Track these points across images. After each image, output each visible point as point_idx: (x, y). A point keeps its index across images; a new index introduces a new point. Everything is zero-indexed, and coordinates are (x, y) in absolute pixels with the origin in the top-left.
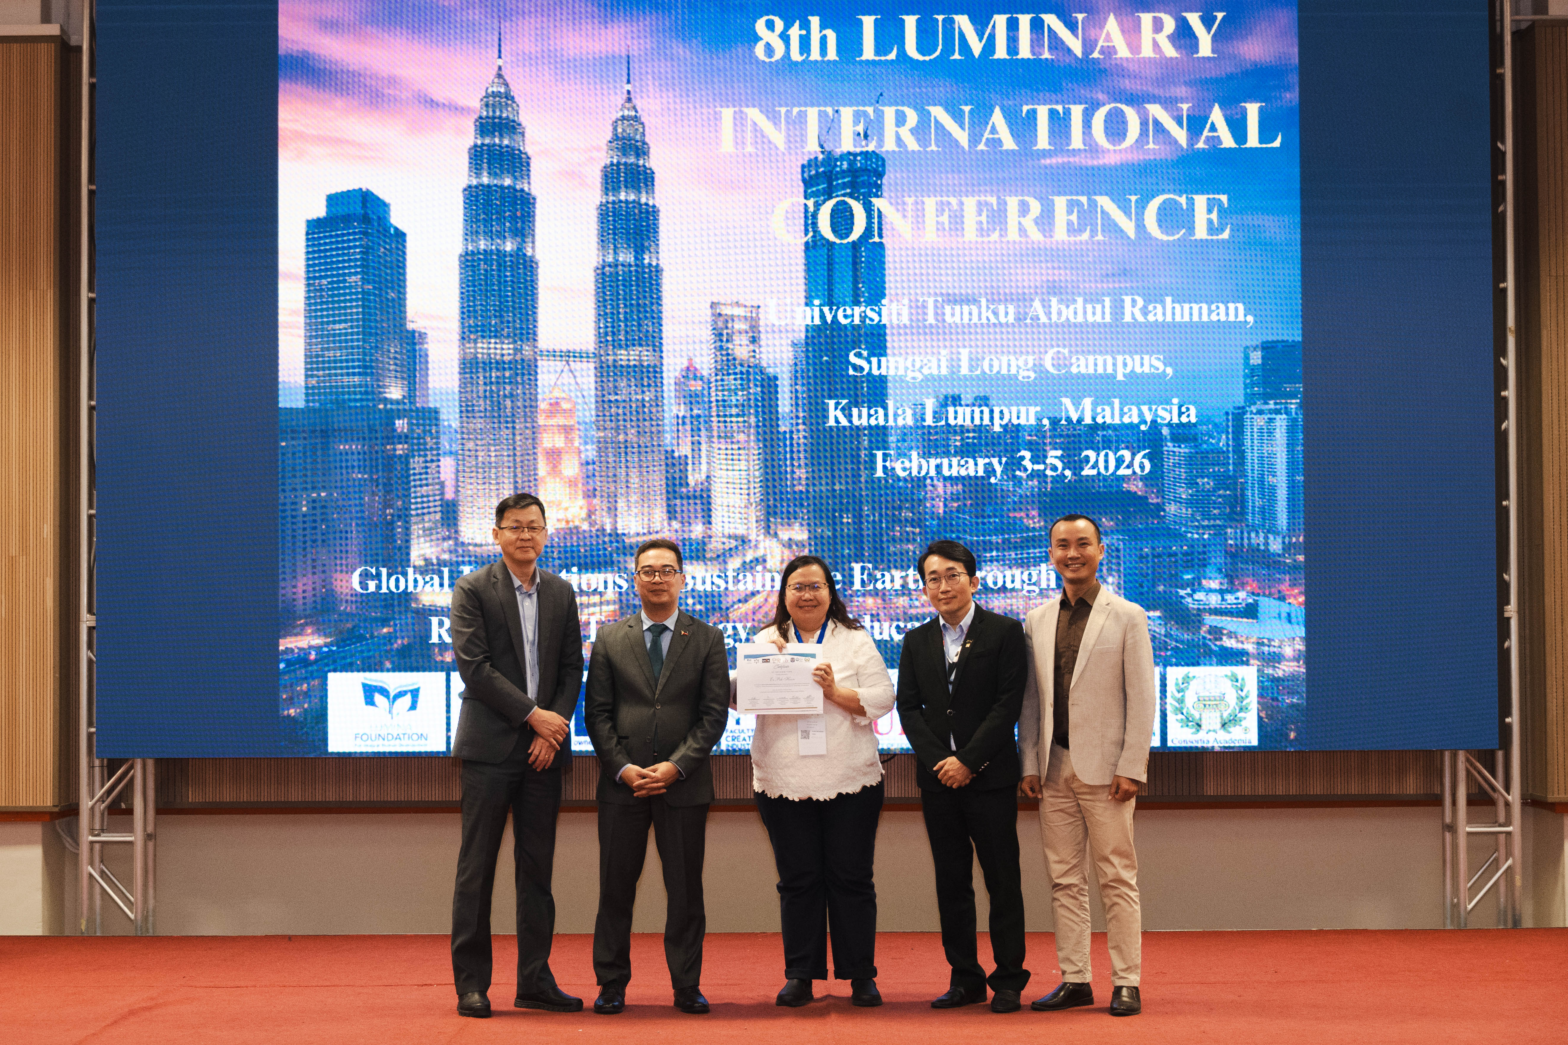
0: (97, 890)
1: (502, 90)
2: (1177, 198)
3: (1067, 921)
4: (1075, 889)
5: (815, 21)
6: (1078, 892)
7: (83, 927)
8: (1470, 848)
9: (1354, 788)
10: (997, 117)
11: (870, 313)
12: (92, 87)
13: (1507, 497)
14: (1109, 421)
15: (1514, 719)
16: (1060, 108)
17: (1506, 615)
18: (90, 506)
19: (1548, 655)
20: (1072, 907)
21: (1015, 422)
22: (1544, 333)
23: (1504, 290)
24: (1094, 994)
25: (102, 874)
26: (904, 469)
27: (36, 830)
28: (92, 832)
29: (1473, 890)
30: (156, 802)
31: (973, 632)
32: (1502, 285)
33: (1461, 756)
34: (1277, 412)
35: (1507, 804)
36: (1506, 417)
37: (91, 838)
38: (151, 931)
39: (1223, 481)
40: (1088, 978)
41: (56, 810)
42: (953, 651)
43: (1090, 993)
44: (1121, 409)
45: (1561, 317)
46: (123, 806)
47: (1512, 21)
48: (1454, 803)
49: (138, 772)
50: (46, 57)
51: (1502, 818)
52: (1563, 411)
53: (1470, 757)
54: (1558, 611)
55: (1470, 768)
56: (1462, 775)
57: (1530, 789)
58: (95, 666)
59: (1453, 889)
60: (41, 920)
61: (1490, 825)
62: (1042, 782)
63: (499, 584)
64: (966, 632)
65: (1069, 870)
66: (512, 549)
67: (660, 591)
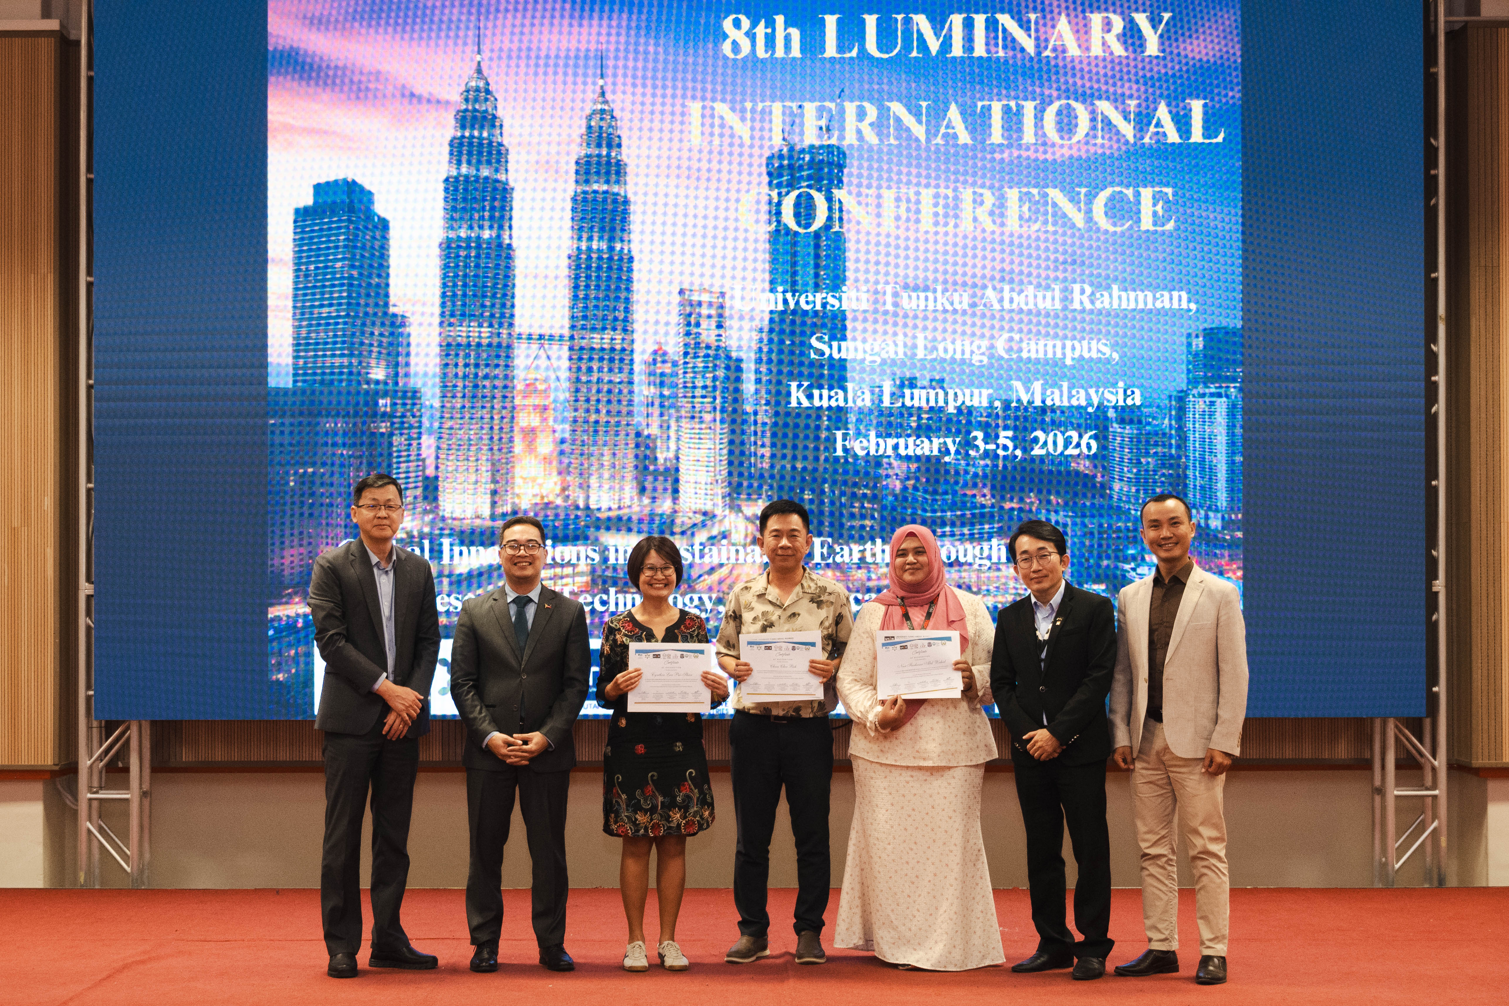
0: (95, 844)
1: (481, 84)
2: (1125, 191)
3: (1154, 890)
4: (1164, 860)
5: (780, 19)
6: (1166, 862)
7: (82, 880)
8: (1398, 810)
9: (1289, 753)
10: (954, 113)
11: (831, 300)
12: (90, 79)
13: (1436, 477)
14: (1058, 403)
15: (1441, 689)
16: (1013, 104)
17: (1434, 589)
18: (89, 480)
19: (1474, 626)
20: (1159, 877)
21: (968, 403)
22: (1474, 322)
23: (1436, 280)
25: (101, 830)
26: (863, 449)
27: (38, 787)
28: (90, 789)
29: (1401, 851)
30: (152, 760)
31: (1063, 610)
32: (1433, 275)
33: (1391, 724)
34: (1219, 395)
35: (1434, 769)
36: (1436, 401)
37: (90, 796)
38: (146, 883)
39: (1165, 461)
40: (1175, 946)
41: (57, 768)
42: (1044, 629)
43: (1175, 961)
44: (1070, 392)
45: (1489, 306)
46: (120, 765)
47: (1446, 22)
48: (1383, 767)
49: (134, 732)
50: (47, 51)
51: (1429, 781)
52: (1490, 396)
53: (1401, 726)
54: (1484, 585)
55: (1399, 735)
56: (1391, 740)
57: (1455, 754)
58: (93, 632)
59: (1382, 849)
60: (42, 873)
61: (1417, 788)
62: (1135, 755)
63: (357, 562)
64: (1056, 610)
65: (1158, 841)
66: (369, 527)
67: (524, 564)
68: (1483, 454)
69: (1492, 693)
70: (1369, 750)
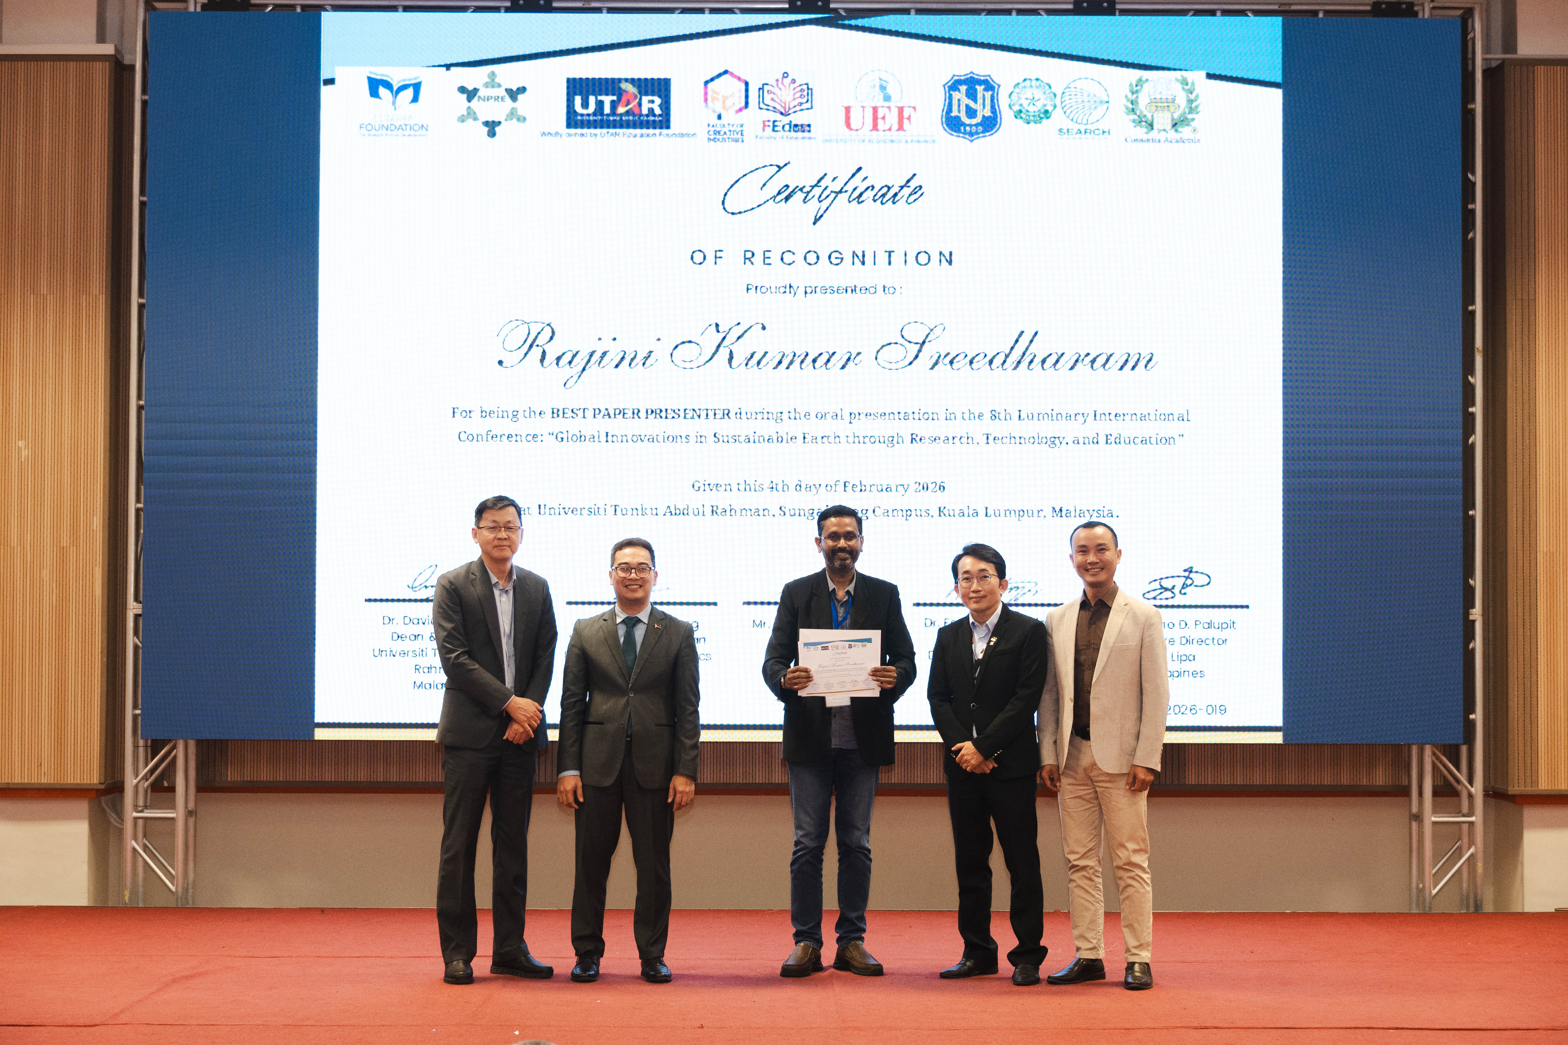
0: (140, 864)
3: (1082, 901)
4: (1091, 871)
6: (1093, 874)
7: (127, 898)
8: (1434, 836)
9: (1327, 780)
12: (144, 103)
13: (1473, 507)
15: (1478, 716)
17: (1471, 618)
18: (138, 500)
19: (1510, 654)
20: (1086, 888)
22: (1511, 355)
23: (1473, 313)
25: (145, 848)
27: (83, 806)
28: (136, 808)
29: (1437, 877)
30: (198, 780)
31: (997, 631)
32: (1470, 308)
33: (1428, 751)
35: (1470, 796)
36: (1473, 432)
37: (135, 814)
38: (190, 902)
40: (1101, 954)
41: (103, 787)
42: (979, 648)
43: (1102, 969)
45: (1525, 338)
46: (166, 784)
47: (1484, 59)
48: (1421, 794)
49: (180, 752)
50: (101, 77)
51: (1465, 808)
52: (1527, 429)
53: (1437, 752)
54: (1520, 614)
55: (1436, 761)
56: (1428, 768)
57: (1492, 781)
58: (141, 651)
59: (1419, 874)
60: (86, 891)
61: (1453, 815)
62: (1061, 770)
63: (478, 581)
64: (992, 630)
65: (1086, 853)
66: (489, 548)
67: (635, 587)
68: (1520, 484)
69: (1528, 721)
70: (1406, 777)
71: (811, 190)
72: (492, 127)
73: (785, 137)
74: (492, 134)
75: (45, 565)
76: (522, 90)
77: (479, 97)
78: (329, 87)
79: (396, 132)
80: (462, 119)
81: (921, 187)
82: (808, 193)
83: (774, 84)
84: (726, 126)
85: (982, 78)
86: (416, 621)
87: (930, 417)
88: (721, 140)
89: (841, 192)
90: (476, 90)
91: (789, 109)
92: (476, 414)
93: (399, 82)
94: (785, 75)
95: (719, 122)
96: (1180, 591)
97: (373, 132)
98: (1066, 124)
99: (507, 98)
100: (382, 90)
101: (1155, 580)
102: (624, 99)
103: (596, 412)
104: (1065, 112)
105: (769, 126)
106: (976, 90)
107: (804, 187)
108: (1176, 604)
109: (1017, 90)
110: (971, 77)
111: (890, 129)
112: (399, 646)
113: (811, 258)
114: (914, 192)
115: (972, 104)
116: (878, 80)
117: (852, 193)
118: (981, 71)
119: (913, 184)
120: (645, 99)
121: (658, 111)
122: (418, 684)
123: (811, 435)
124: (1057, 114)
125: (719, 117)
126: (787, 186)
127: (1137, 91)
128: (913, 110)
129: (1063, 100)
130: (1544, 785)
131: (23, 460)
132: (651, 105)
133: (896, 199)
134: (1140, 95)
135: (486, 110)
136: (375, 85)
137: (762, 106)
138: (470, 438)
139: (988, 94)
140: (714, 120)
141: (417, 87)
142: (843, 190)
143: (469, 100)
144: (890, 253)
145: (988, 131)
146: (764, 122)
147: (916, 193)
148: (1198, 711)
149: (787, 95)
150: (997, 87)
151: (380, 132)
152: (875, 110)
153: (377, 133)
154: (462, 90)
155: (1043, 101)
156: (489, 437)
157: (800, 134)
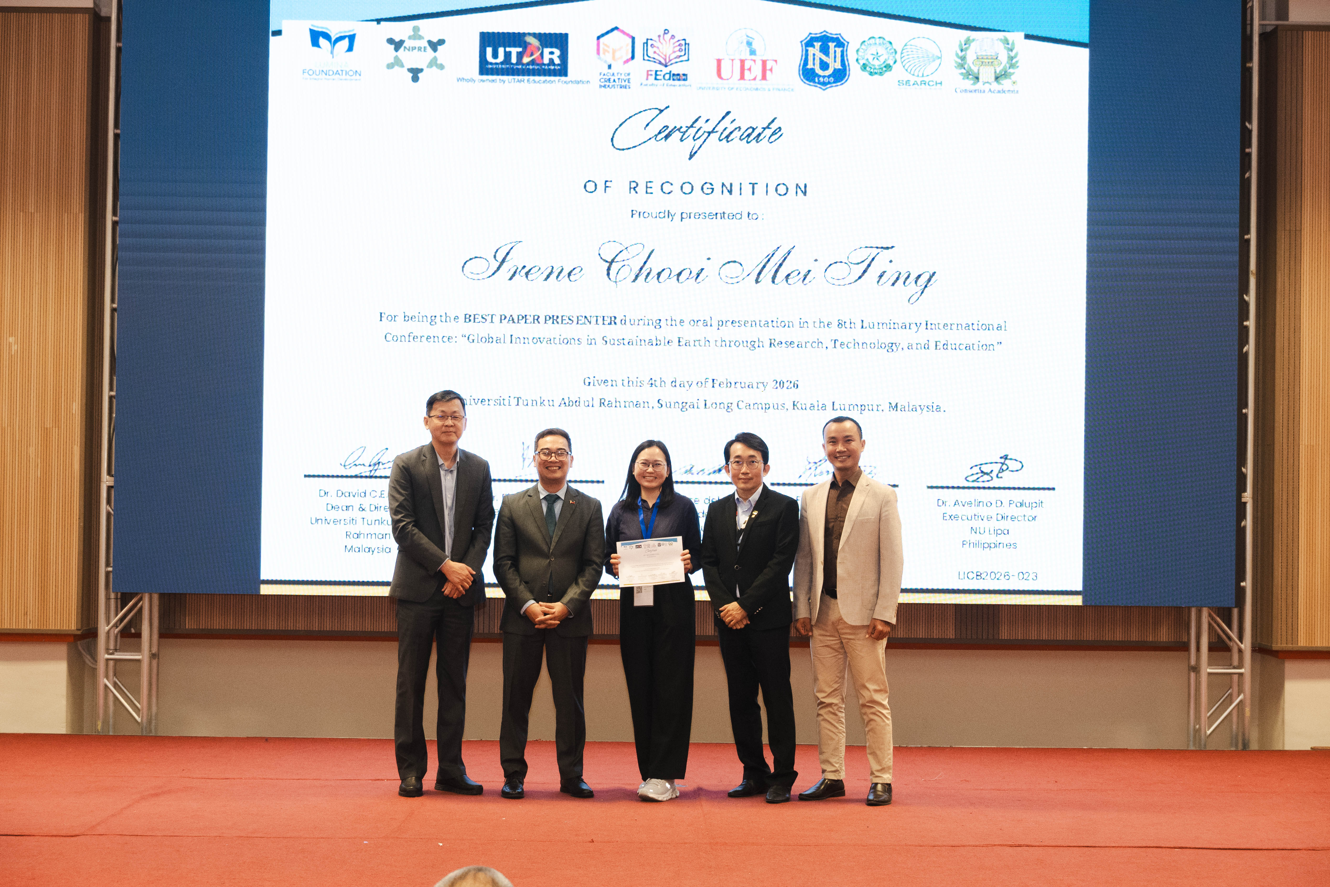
0: (111, 698)
3: (828, 732)
4: (835, 708)
6: (837, 709)
7: (99, 727)
8: (1210, 686)
9: (1119, 636)
12: (119, 50)
13: (1246, 406)
15: (1247, 584)
17: (1243, 500)
18: (111, 389)
19: (1275, 532)
20: (831, 721)
22: (1280, 277)
23: (1248, 241)
24: (846, 788)
25: (115, 685)
27: (62, 649)
28: (107, 651)
29: (1211, 719)
30: (160, 628)
31: (758, 506)
32: (1246, 237)
33: (1205, 612)
35: (1240, 651)
36: (1247, 342)
37: (107, 656)
38: (153, 731)
40: (842, 776)
41: (79, 633)
42: (742, 520)
43: (842, 787)
45: (1292, 263)
46: (133, 631)
47: (1260, 25)
48: (1198, 649)
49: (146, 603)
50: (82, 27)
51: (1236, 661)
52: (1292, 339)
53: (1212, 613)
54: (1285, 498)
55: (1211, 622)
56: (1205, 627)
57: (1259, 639)
58: (112, 518)
59: (1196, 717)
60: (65, 721)
61: (1226, 667)
62: (813, 623)
63: (427, 461)
64: (753, 506)
65: (831, 692)
66: (438, 433)
67: (555, 468)
68: (1286, 387)
69: (1290, 588)
70: (1186, 634)
71: (687, 131)
72: (415, 73)
73: (665, 85)
74: (415, 79)
75: (31, 444)
76: (441, 42)
77: (405, 47)
78: (278, 37)
79: (334, 77)
80: (390, 66)
81: (780, 128)
82: (684, 133)
83: (657, 39)
84: (615, 74)
85: (835, 36)
86: (347, 494)
87: (786, 325)
88: (610, 86)
89: (713, 132)
90: (402, 42)
91: (670, 61)
92: (400, 319)
93: (337, 34)
94: (666, 32)
95: (610, 71)
96: (997, 475)
97: (314, 76)
98: (906, 76)
99: (429, 49)
100: (322, 41)
101: (976, 466)
102: (529, 51)
103: (502, 318)
104: (904, 67)
105: (651, 75)
106: (829, 47)
107: (681, 127)
108: (991, 486)
109: (863, 47)
110: (825, 35)
111: (755, 79)
112: (333, 515)
113: (687, 188)
114: (774, 133)
115: (824, 58)
116: (746, 37)
117: (722, 133)
118: (833, 30)
119: (774, 126)
120: (547, 51)
121: (557, 61)
122: (349, 547)
123: (685, 339)
124: (897, 68)
125: (610, 67)
126: (667, 127)
127: (966, 49)
128: (775, 63)
129: (902, 56)
130: (1303, 642)
131: (13, 354)
132: (551, 56)
133: (760, 139)
134: (968, 52)
135: (411, 59)
136: (316, 37)
137: (646, 58)
138: (395, 338)
139: (839, 50)
140: (606, 70)
141: (352, 38)
142: (715, 131)
143: (397, 49)
144: (753, 185)
145: (840, 82)
146: (648, 71)
147: (776, 133)
148: (1011, 577)
149: (667, 49)
150: (846, 44)
151: (320, 76)
152: (742, 62)
153: (316, 77)
154: (391, 41)
155: (885, 56)
156: (411, 338)
157: (677, 82)
